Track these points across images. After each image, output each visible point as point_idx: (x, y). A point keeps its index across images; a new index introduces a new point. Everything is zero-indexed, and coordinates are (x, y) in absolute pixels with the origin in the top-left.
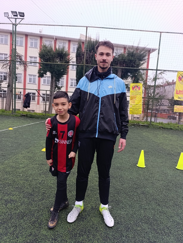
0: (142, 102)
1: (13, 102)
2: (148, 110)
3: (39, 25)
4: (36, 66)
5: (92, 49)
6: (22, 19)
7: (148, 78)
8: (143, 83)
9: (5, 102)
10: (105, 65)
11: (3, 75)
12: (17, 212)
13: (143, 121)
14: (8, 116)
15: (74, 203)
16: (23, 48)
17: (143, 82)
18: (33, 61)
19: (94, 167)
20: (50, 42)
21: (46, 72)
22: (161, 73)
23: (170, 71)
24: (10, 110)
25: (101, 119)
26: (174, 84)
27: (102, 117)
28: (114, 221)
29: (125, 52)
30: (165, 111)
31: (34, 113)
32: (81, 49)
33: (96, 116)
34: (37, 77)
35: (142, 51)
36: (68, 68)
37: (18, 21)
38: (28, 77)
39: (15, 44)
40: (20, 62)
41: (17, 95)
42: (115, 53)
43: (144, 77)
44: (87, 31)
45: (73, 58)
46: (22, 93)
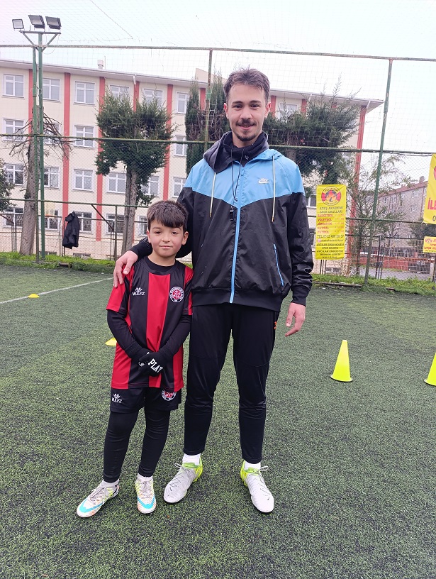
0: (344, 229)
1: (37, 233)
2: (359, 249)
4: (92, 148)
6: (56, 34)
7: (361, 171)
8: (347, 184)
9: (19, 235)
11: (14, 170)
13: (348, 275)
14: (27, 268)
16: (60, 107)
17: (349, 182)
18: (84, 136)
20: (123, 89)
21: (115, 162)
22: (393, 158)
24: (31, 254)
25: (241, 258)
26: (424, 187)
27: (242, 255)
28: (275, 500)
29: (303, 109)
31: (88, 259)
32: (198, 103)
33: (229, 251)
34: (94, 173)
35: (344, 106)
36: (168, 151)
37: (46, 38)
38: (73, 176)
39: (41, 96)
40: (53, 138)
41: (48, 219)
42: (279, 113)
43: (351, 168)
44: (210, 60)
45: (180, 128)
46: (59, 214)
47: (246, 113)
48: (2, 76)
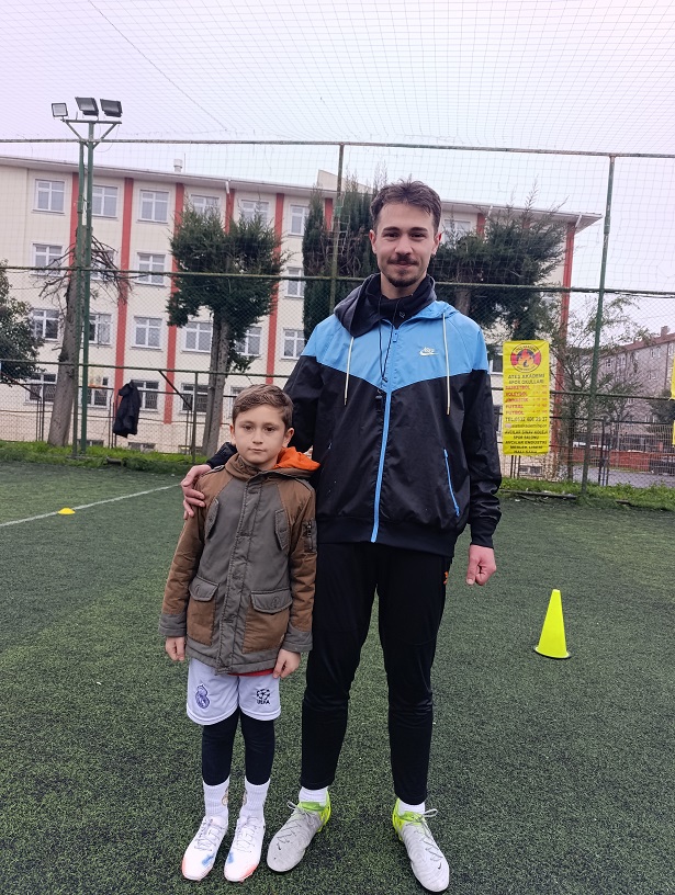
0: (548, 408)
1: (76, 414)
2: (571, 438)
3: (174, 142)
4: (162, 287)
5: (361, 222)
6: (115, 123)
7: (570, 320)
8: (550, 340)
9: (48, 415)
10: (408, 272)
11: (44, 319)
13: (554, 479)
14: (58, 467)
16: (117, 226)
17: (552, 336)
18: (151, 270)
19: (372, 653)
20: (211, 201)
21: (197, 308)
22: (619, 300)
23: (653, 293)
24: (64, 444)
25: (391, 471)
26: (669, 342)
27: (393, 466)
29: (480, 228)
30: (637, 441)
31: (152, 453)
32: (321, 221)
33: (371, 459)
34: (164, 323)
35: (543, 224)
36: (275, 291)
37: (99, 130)
38: (132, 328)
39: (89, 212)
40: (104, 272)
41: (93, 391)
43: (555, 316)
44: (341, 159)
45: (294, 257)
46: (111, 384)
47: (404, 245)
48: (32, 182)
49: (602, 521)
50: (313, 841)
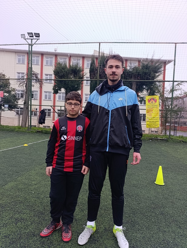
0: (159, 115)
1: (28, 118)
2: (166, 123)
4: (52, 83)
6: (38, 39)
7: (165, 90)
8: (159, 95)
9: (21, 119)
11: (20, 92)
12: (27, 232)
13: (161, 134)
14: (24, 133)
15: (86, 223)
16: (39, 67)
17: (160, 94)
18: (48, 79)
20: (64, 59)
21: (61, 89)
22: (179, 84)
24: (25, 127)
25: (112, 132)
27: (112, 131)
29: (139, 64)
30: (185, 123)
31: (49, 129)
32: (94, 64)
33: (106, 129)
34: (52, 93)
35: (156, 63)
36: (82, 84)
37: (34, 41)
38: (43, 94)
39: (31, 64)
40: (36, 80)
41: (33, 112)
42: (129, 67)
43: (161, 89)
44: (100, 47)
45: (87, 74)
46: (38, 110)
47: (114, 70)
48: (16, 56)
49: (175, 146)
50: (91, 236)
